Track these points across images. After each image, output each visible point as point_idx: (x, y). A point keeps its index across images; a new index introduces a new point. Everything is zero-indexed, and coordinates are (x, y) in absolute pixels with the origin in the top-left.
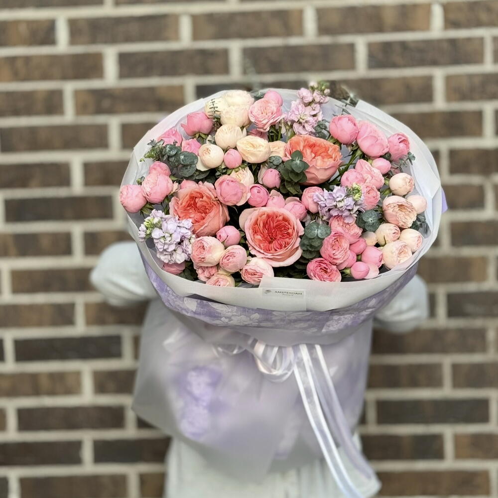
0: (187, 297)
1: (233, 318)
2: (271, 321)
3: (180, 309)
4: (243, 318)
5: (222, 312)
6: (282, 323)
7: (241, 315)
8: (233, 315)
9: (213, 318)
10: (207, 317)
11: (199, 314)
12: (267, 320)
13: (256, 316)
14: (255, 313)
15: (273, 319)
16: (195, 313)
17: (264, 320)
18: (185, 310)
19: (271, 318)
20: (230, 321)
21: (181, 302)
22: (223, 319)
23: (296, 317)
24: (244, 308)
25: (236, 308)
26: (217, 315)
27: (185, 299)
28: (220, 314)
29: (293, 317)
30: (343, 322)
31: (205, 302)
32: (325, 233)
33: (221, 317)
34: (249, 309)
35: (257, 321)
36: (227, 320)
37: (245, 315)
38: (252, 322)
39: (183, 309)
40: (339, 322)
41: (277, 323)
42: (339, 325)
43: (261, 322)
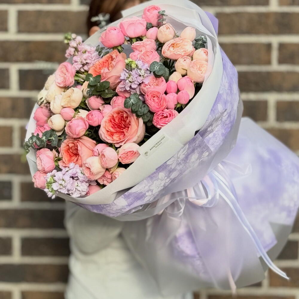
0: (114, 200)
1: (151, 188)
2: (174, 170)
3: (120, 211)
4: (157, 183)
5: (142, 191)
6: (181, 166)
7: (153, 183)
8: (149, 186)
9: (141, 199)
10: (138, 201)
11: (132, 204)
12: (171, 172)
13: (162, 175)
14: (159, 174)
15: (173, 168)
16: (129, 205)
17: (169, 174)
18: (122, 209)
19: (171, 168)
20: (152, 192)
21: (116, 206)
22: (147, 194)
23: (183, 154)
24: (149, 176)
25: (145, 181)
26: (141, 195)
27: (115, 202)
28: (142, 192)
29: (182, 157)
30: (218, 134)
31: (126, 193)
32: (136, 99)
33: (145, 194)
34: (153, 174)
35: (166, 178)
36: (150, 193)
37: (155, 180)
38: (164, 181)
39: (121, 209)
40: (216, 136)
41: (178, 168)
42: (218, 139)
43: (170, 177)
